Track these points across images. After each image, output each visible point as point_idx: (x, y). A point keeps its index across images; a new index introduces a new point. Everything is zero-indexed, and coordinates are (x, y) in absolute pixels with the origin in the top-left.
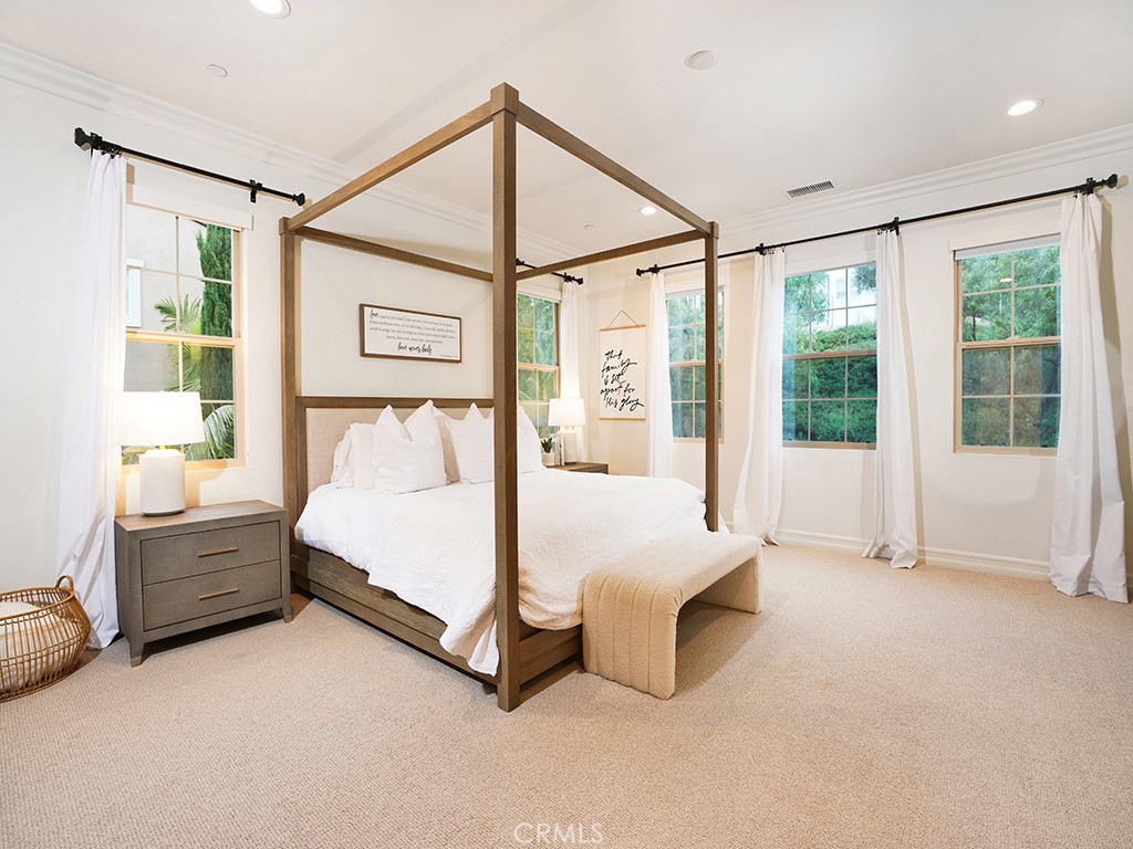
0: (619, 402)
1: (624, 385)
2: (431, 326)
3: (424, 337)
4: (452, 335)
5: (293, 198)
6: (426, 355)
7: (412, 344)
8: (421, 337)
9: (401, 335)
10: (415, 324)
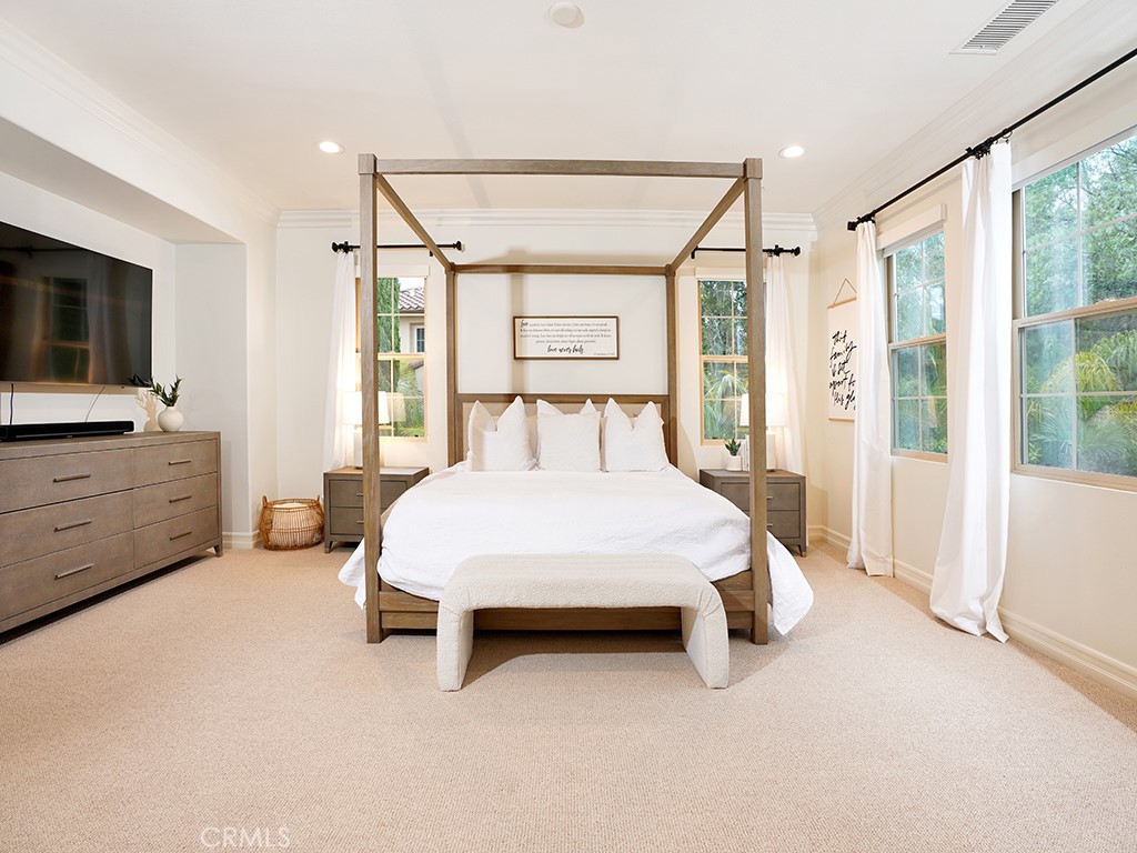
0: (845, 398)
1: (849, 376)
2: (584, 328)
3: (576, 339)
4: (607, 333)
5: (454, 246)
6: (577, 354)
7: (561, 345)
8: (572, 339)
9: (550, 339)
10: (566, 328)
